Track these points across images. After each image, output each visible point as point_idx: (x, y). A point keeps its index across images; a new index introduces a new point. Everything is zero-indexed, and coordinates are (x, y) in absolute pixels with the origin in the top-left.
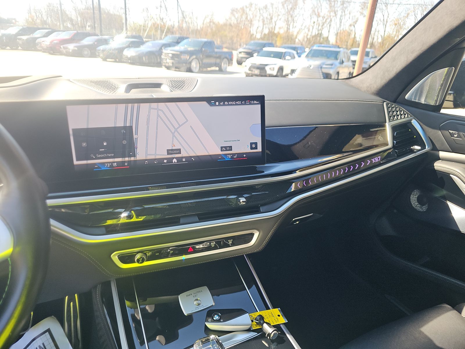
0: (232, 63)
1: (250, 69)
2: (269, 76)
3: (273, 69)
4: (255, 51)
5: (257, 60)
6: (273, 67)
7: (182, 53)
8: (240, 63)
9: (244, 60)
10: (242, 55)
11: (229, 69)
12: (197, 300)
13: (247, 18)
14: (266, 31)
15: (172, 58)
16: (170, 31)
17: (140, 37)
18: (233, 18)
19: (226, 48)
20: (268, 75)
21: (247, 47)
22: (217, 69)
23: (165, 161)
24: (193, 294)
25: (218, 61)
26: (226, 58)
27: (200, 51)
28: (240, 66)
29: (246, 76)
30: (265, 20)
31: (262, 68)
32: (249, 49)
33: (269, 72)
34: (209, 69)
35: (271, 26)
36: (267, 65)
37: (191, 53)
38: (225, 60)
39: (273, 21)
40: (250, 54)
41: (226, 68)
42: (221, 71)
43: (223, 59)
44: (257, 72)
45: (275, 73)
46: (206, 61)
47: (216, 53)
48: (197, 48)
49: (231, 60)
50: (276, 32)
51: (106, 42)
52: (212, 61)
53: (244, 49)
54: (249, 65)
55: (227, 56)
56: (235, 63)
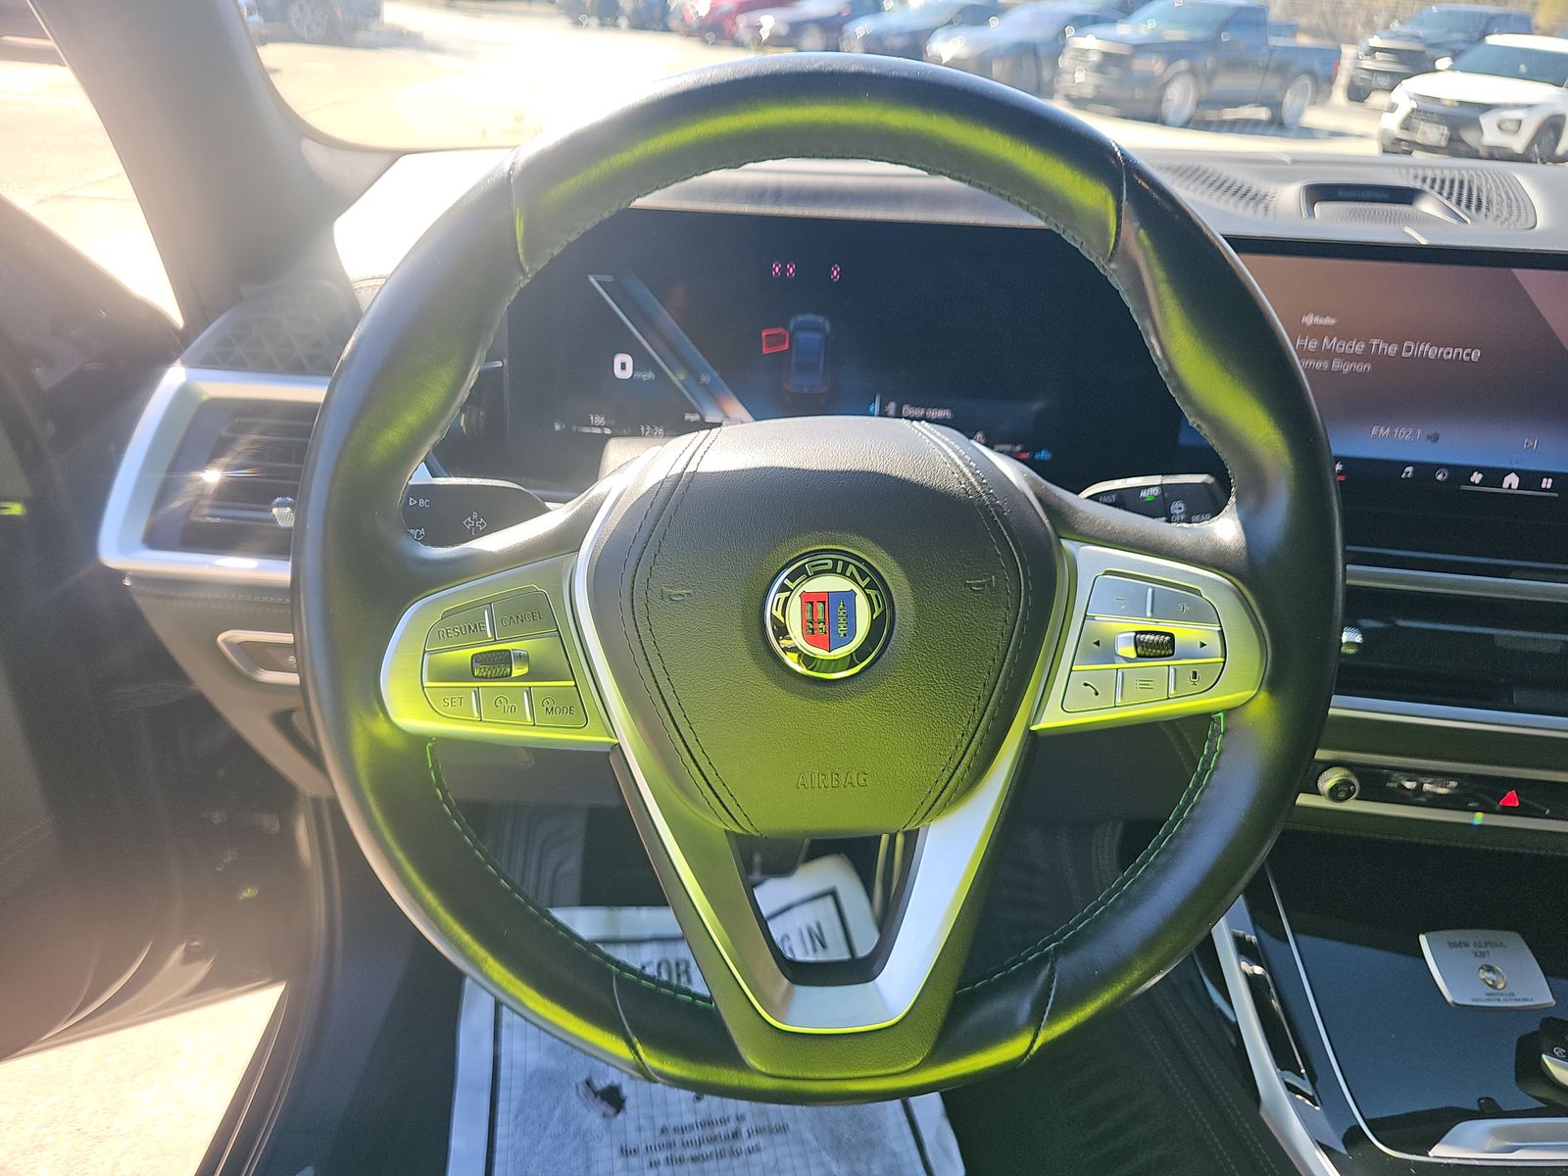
0: (1329, 94)
1: (1406, 125)
2: (1491, 157)
3: (1511, 127)
4: (1440, 47)
5: (1449, 84)
6: (1519, 118)
7: (1140, 48)
8: (1358, 94)
9: (1384, 81)
10: (1380, 62)
11: (1314, 117)
12: (1490, 969)
15: (1100, 68)
19: (1308, 31)
20: (1482, 152)
21: (1406, 30)
22: (1263, 114)
23: (1476, 478)
24: (1471, 945)
25: (1272, 83)
26: (1311, 73)
27: (1211, 44)
28: (1356, 106)
29: (1384, 151)
31: (1460, 120)
32: (1416, 38)
33: (1490, 134)
34: (1230, 114)
36: (1487, 108)
37: (1172, 52)
38: (1305, 81)
40: (1416, 62)
41: (1301, 112)
42: (1277, 125)
43: (1297, 76)
44: (1434, 134)
45: (1518, 144)
46: (1225, 83)
47: (1273, 50)
48: (1199, 33)
49: (1331, 80)
52: (1249, 82)
53: (1391, 38)
54: (1406, 106)
55: (1317, 66)
56: (1339, 96)
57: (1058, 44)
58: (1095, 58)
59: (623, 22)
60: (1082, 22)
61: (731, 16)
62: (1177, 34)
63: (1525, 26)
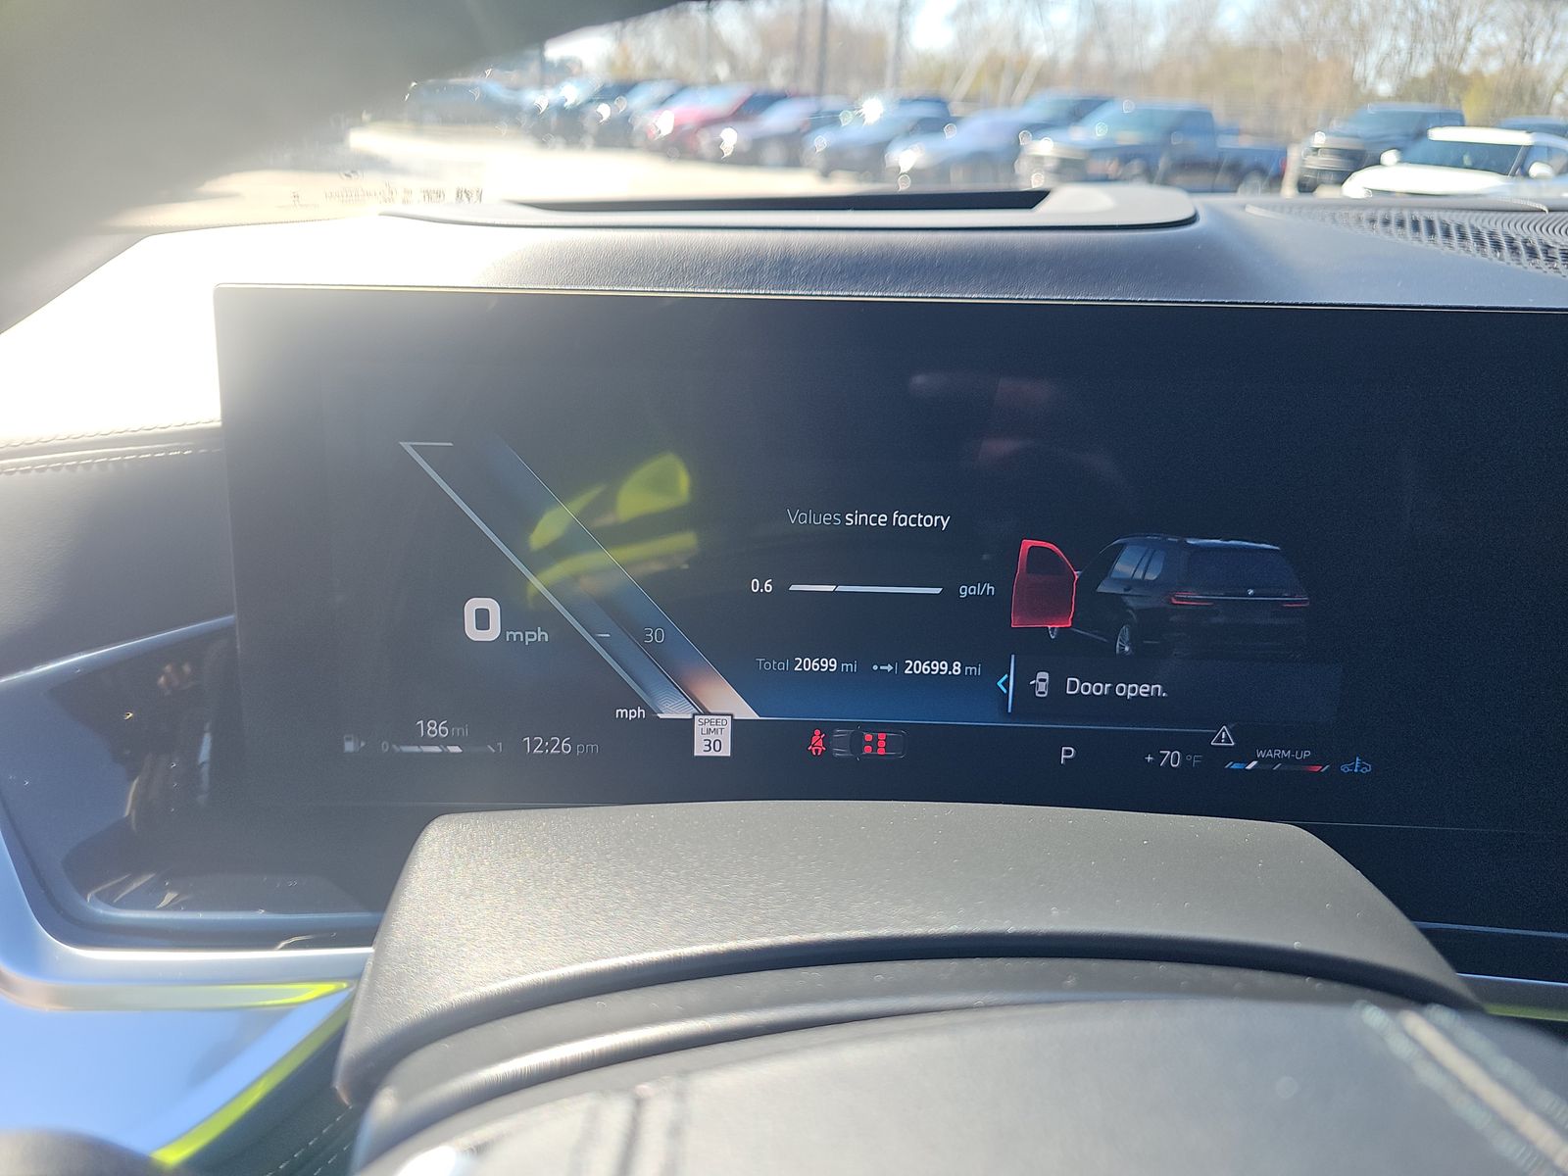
0: (1280, 189)
8: (1307, 187)
9: (1330, 178)
13: (1345, 21)
14: (1423, 68)
16: (1044, 77)
17: (941, 102)
18: (1288, 24)
21: (1345, 128)
26: (1261, 172)
27: (1163, 147)
30: (1426, 23)
32: (1354, 138)
35: (1448, 46)
37: (1125, 155)
39: (1463, 24)
40: (1358, 159)
43: (1248, 174)
47: (1221, 151)
48: (1149, 137)
49: (1279, 177)
50: (1465, 69)
51: (833, 119)
53: (1332, 137)
55: (1265, 165)
56: (1288, 190)
57: (1014, 151)
58: (1050, 165)
59: (589, 140)
60: (1037, 129)
61: (694, 132)
62: (1129, 137)
63: (1459, 122)
